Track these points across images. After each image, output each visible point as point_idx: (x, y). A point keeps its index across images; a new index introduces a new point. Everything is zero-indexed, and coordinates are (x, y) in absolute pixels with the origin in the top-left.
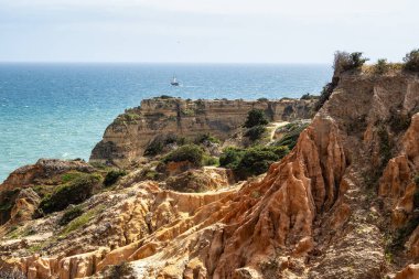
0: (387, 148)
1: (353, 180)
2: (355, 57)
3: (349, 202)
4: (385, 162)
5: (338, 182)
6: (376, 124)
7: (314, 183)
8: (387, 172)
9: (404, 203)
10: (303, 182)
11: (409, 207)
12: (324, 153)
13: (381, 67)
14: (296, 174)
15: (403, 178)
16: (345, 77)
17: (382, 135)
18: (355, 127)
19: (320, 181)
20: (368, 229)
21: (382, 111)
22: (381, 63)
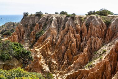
0: (32, 29)
1: (25, 35)
2: (27, 13)
3: (24, 39)
4: (31, 32)
5: (23, 36)
6: (30, 25)
7: (18, 36)
8: (31, 34)
9: (33, 39)
10: (16, 36)
11: (34, 40)
12: (20, 31)
13: (31, 15)
14: (15, 35)
15: (34, 35)
16: (25, 17)
17: (31, 27)
18: (26, 26)
19: (20, 36)
20: (27, 44)
21: (31, 23)
22: (31, 14)
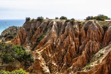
0: (33, 33)
1: (27, 39)
2: (29, 18)
3: (26, 42)
4: (33, 36)
5: (25, 39)
6: (32, 29)
7: (21, 39)
8: (33, 37)
9: (35, 42)
10: (19, 39)
11: (35, 43)
12: (23, 34)
13: (33, 20)
14: (18, 38)
15: (35, 38)
16: (27, 22)
17: (33, 31)
18: (28, 30)
19: (22, 39)
20: (28, 47)
21: (33, 27)
22: (33, 19)
